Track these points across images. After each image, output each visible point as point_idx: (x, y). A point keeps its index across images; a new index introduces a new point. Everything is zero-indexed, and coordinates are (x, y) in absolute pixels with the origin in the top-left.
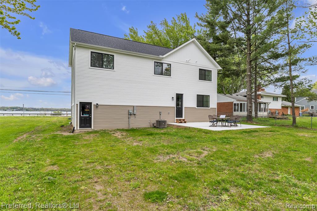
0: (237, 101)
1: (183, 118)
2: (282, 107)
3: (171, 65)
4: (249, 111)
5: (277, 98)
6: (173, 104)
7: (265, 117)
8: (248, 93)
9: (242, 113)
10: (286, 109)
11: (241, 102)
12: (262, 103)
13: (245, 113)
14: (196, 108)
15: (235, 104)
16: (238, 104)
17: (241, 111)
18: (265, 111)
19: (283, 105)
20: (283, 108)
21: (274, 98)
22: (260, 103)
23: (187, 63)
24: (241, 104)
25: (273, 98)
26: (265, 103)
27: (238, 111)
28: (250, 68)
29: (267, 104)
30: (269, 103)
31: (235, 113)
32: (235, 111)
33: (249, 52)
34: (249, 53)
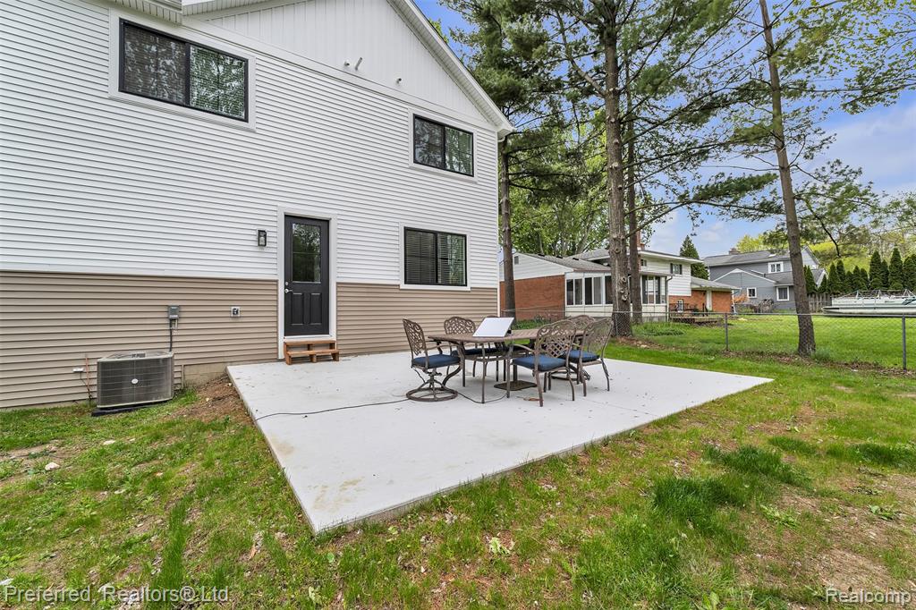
0: (575, 271)
1: (332, 336)
2: (694, 291)
3: (249, 62)
4: (620, 299)
5: (681, 266)
6: (271, 266)
7: (659, 318)
8: (615, 236)
9: (594, 309)
10: (701, 296)
11: (588, 275)
12: (651, 278)
13: (602, 310)
14: (403, 286)
15: (570, 283)
16: (578, 282)
17: (589, 302)
18: (658, 302)
19: (695, 286)
20: (695, 293)
21: (672, 264)
22: (645, 277)
23: (350, 77)
24: (588, 281)
25: (669, 265)
26: (658, 278)
27: (578, 302)
28: (616, 143)
29: (663, 279)
30: (668, 278)
31: (573, 311)
32: (570, 302)
33: (611, 89)
34: (614, 91)
